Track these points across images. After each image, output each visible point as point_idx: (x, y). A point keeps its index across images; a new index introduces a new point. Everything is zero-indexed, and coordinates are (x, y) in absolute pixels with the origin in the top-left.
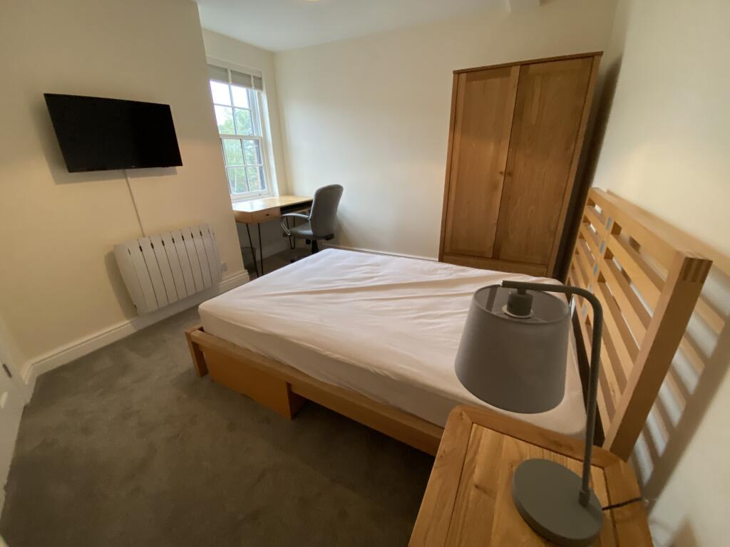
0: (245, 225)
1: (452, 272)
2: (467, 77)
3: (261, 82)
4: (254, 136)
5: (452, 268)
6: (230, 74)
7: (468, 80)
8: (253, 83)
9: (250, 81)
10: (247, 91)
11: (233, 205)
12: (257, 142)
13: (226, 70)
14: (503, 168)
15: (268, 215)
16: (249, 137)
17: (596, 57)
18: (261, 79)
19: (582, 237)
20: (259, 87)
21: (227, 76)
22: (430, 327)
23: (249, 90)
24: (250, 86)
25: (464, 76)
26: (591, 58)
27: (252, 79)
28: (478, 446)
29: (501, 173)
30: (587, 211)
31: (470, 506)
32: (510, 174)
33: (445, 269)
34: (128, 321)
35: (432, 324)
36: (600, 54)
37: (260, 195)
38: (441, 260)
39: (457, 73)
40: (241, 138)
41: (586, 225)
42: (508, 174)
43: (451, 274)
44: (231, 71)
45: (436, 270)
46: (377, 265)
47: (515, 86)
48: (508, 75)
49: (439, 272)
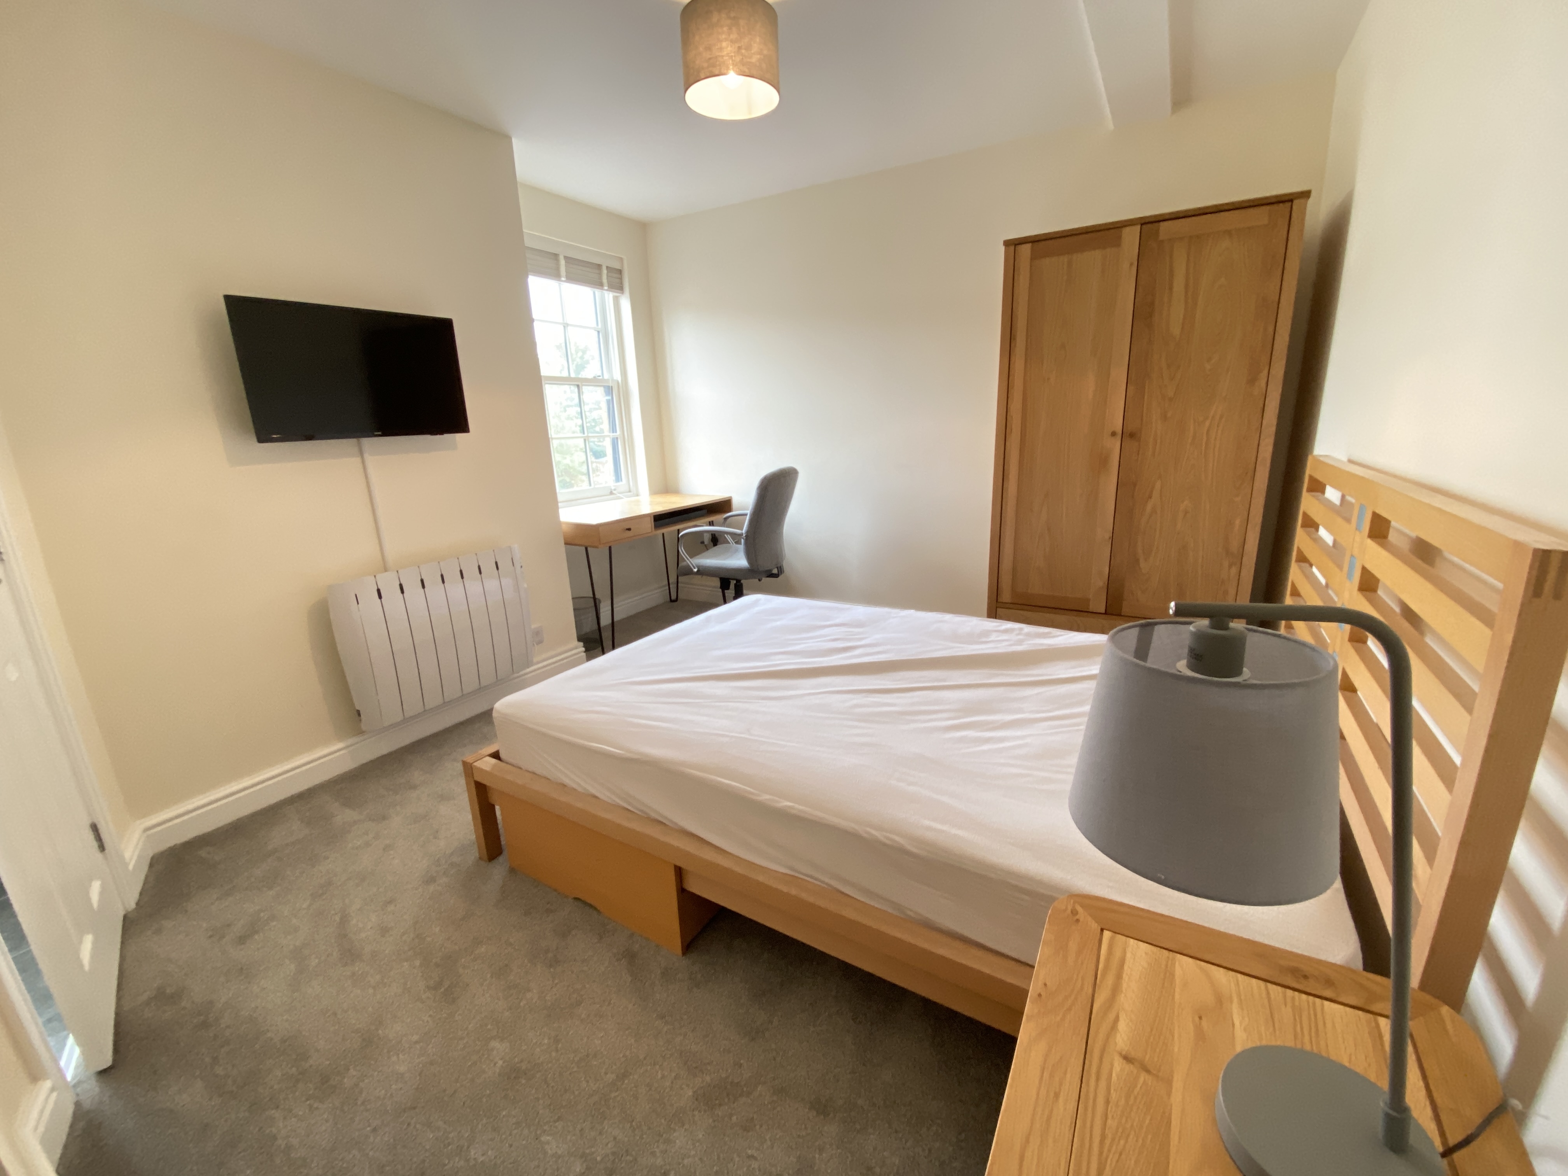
0: (584, 549)
1: (1021, 637)
2: (1032, 250)
3: (621, 279)
4: (603, 380)
5: (1021, 629)
6: (563, 262)
7: (1034, 257)
8: (605, 281)
9: (600, 274)
10: (594, 293)
11: (561, 511)
12: (609, 390)
13: (556, 256)
14: (1117, 424)
15: (629, 529)
16: (595, 382)
17: (1296, 202)
18: (620, 272)
19: (1302, 559)
20: (617, 286)
21: (558, 269)
22: (985, 747)
23: (598, 292)
24: (599, 284)
25: (1026, 249)
26: (1288, 204)
27: (605, 271)
28: (1119, 977)
29: (1114, 434)
30: (1307, 503)
31: (1114, 1095)
32: (1132, 435)
33: (1006, 631)
34: (340, 745)
35: (988, 740)
36: (1306, 195)
37: (611, 493)
38: (993, 613)
39: (1013, 245)
40: (579, 384)
41: (1309, 535)
42: (1129, 435)
43: (1020, 642)
44: (566, 258)
45: (987, 633)
46: (860, 624)
47: (1131, 264)
48: (1117, 242)
49: (993, 637)
